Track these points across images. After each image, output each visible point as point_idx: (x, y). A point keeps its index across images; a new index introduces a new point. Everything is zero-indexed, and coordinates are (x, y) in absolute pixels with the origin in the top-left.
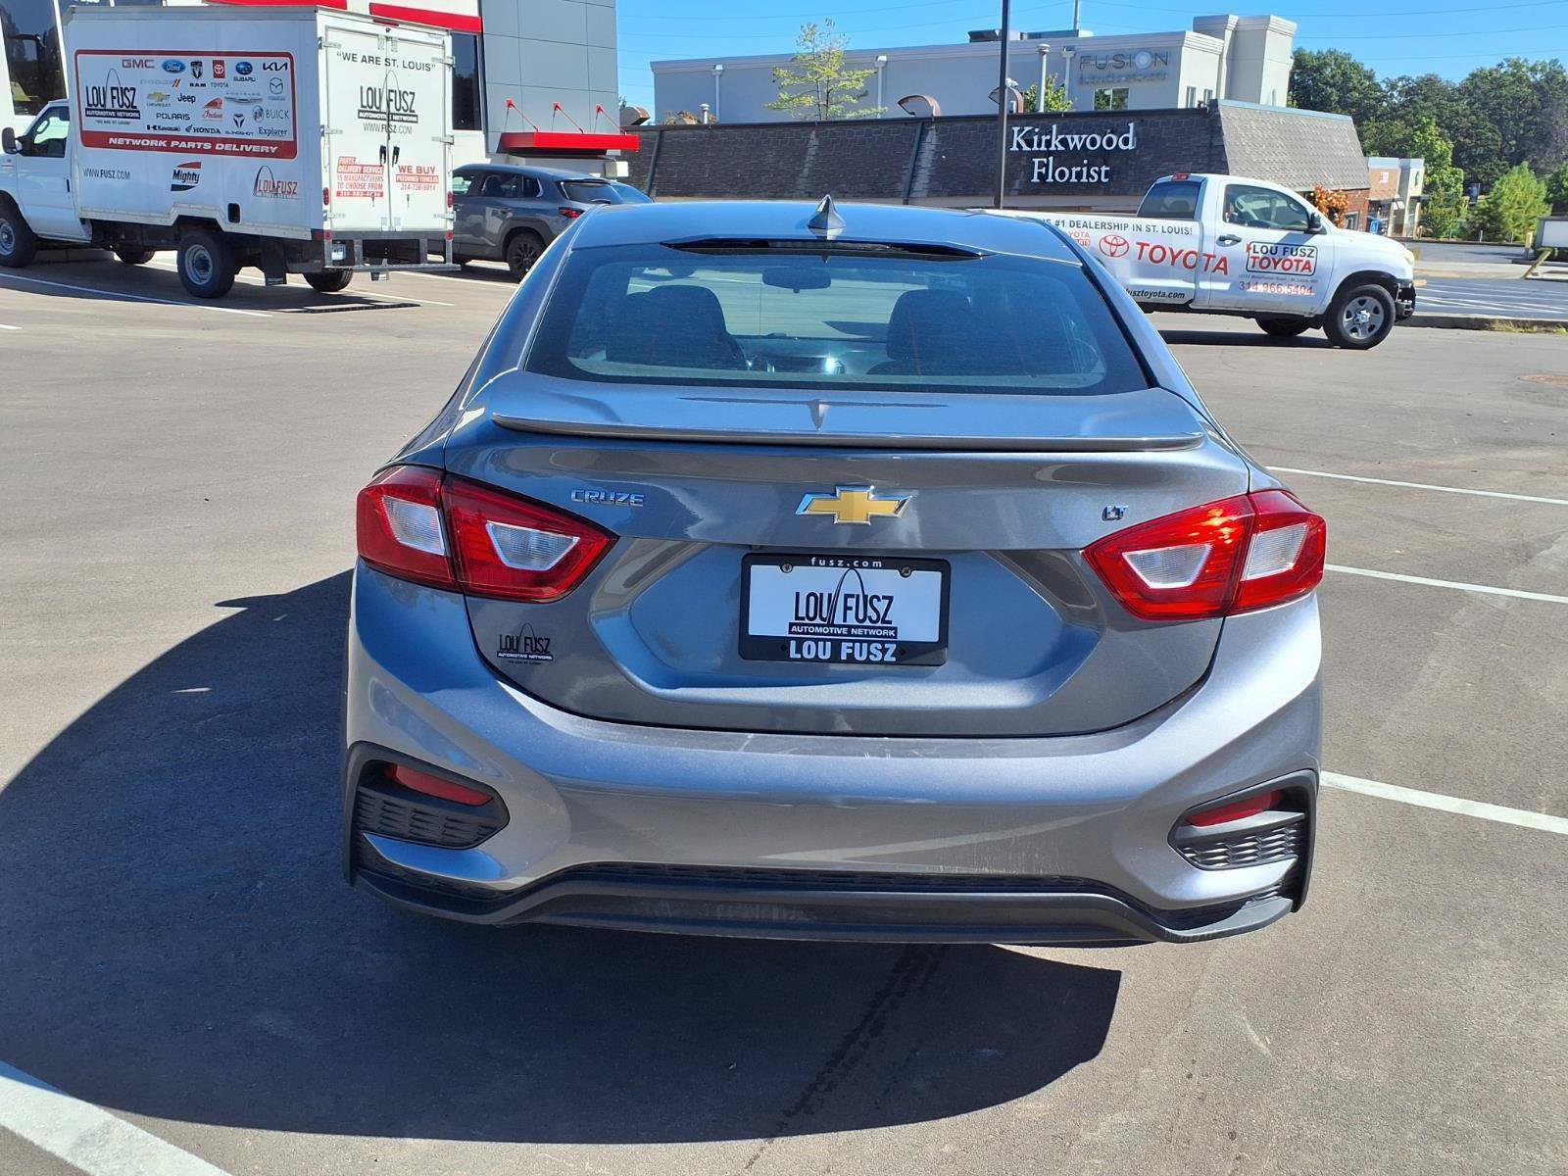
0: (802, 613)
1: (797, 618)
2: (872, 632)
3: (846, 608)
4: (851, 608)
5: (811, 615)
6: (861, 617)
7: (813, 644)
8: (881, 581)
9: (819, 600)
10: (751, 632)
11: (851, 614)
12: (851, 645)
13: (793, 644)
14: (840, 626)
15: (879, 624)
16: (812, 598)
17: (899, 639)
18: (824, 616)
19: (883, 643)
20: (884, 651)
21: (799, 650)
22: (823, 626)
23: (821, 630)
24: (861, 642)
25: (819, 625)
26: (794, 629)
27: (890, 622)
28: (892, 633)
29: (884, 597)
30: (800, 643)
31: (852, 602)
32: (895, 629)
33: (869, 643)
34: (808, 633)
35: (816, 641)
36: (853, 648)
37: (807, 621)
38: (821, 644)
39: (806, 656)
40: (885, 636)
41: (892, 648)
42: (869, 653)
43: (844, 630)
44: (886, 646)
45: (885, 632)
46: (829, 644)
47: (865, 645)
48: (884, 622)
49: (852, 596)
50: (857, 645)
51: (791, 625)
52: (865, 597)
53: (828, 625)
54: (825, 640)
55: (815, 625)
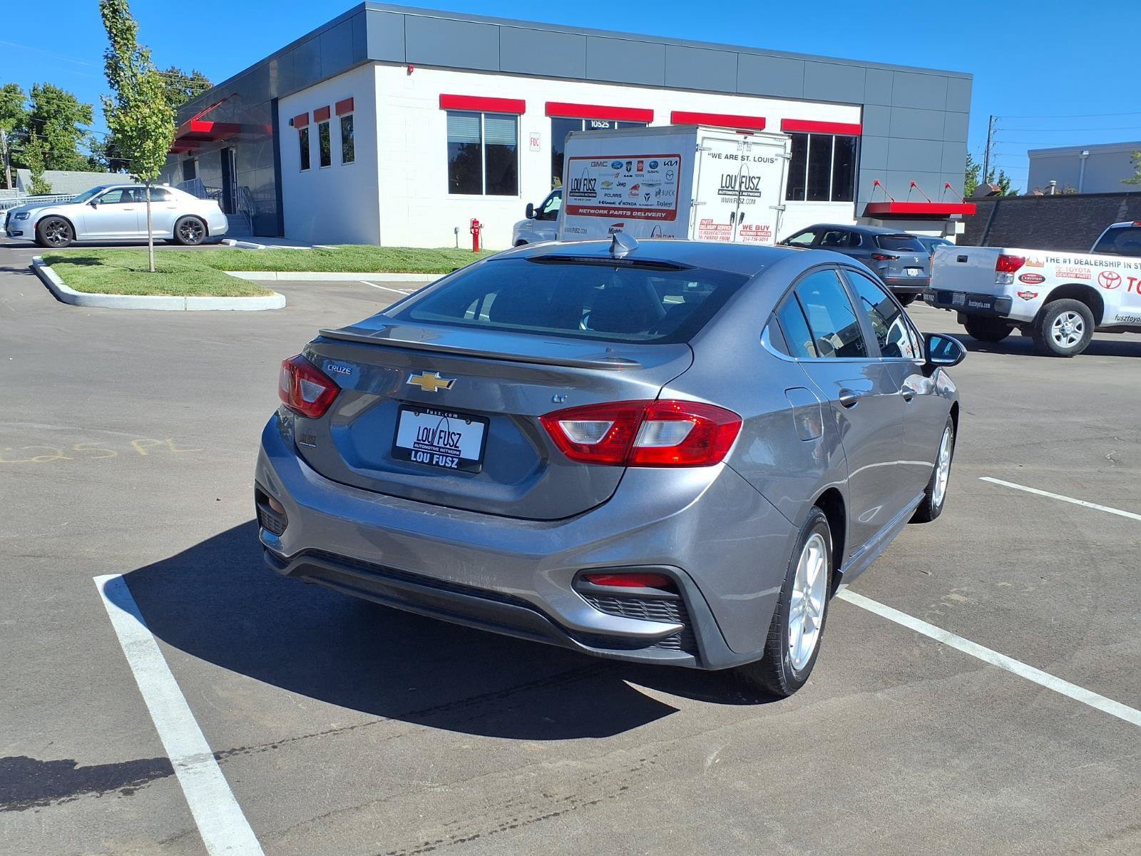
0: (420, 438)
1: (418, 440)
2: (449, 451)
3: (440, 437)
4: (442, 438)
6: (446, 443)
7: (422, 454)
8: (457, 425)
9: (428, 431)
10: (397, 445)
11: (441, 441)
13: (413, 452)
14: (436, 447)
15: (453, 448)
16: (426, 430)
17: (461, 456)
18: (430, 440)
19: (453, 458)
20: (453, 462)
21: (415, 457)
22: (428, 445)
23: (427, 447)
24: (443, 456)
25: (426, 445)
26: (416, 445)
27: (458, 447)
28: (458, 453)
29: (458, 434)
30: (417, 452)
31: (443, 434)
32: (460, 451)
33: (447, 457)
34: (421, 448)
35: (423, 452)
36: (439, 458)
37: (421, 442)
38: (425, 454)
39: (418, 460)
40: (455, 455)
41: (457, 460)
42: (446, 462)
43: (437, 449)
44: (454, 459)
45: (455, 452)
46: (429, 455)
47: (445, 457)
48: (455, 447)
49: (444, 432)
50: (441, 457)
51: (415, 443)
52: (449, 433)
53: (430, 445)
54: (427, 453)
55: (424, 445)
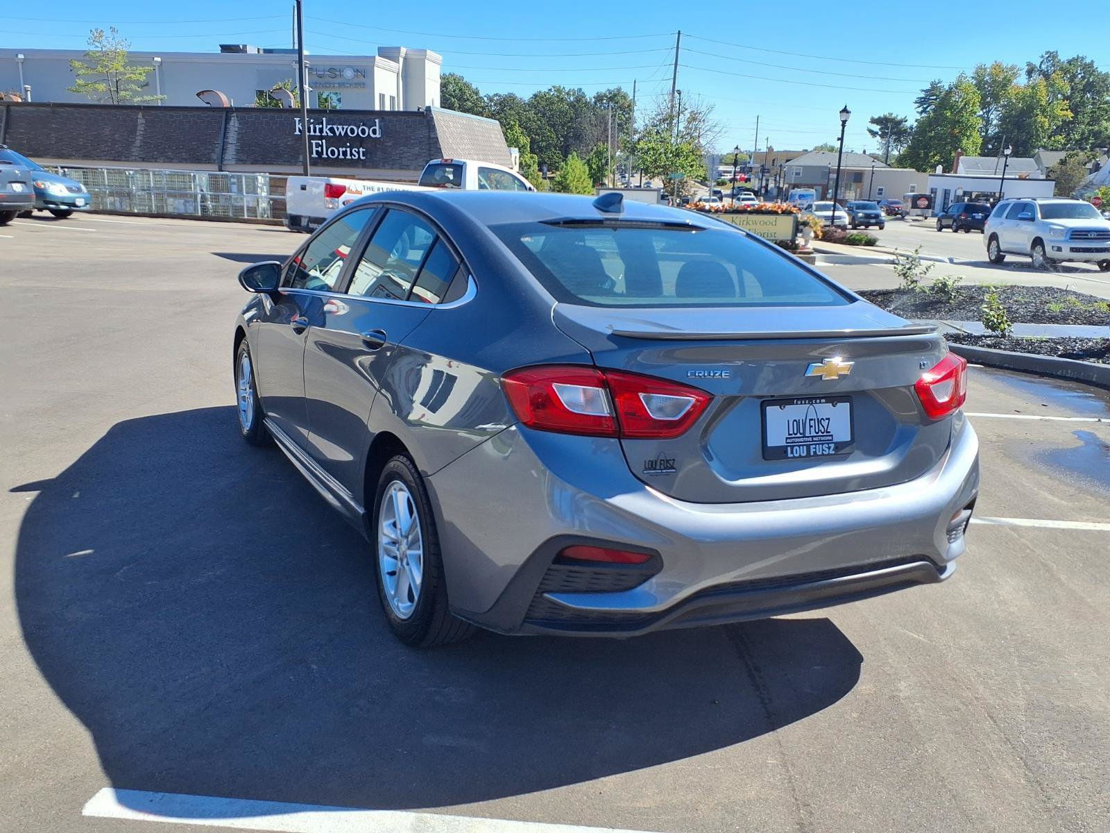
0: (791, 432)
1: (789, 434)
2: (823, 439)
3: (811, 426)
4: (812, 426)
5: (795, 432)
6: (817, 431)
7: (798, 448)
8: (824, 409)
9: (798, 423)
10: (769, 445)
11: (813, 429)
12: (814, 446)
13: (789, 448)
14: (808, 437)
15: (825, 434)
16: (795, 423)
17: (834, 441)
18: (801, 432)
19: (828, 444)
20: (829, 448)
21: (792, 453)
22: (801, 437)
23: (801, 440)
24: (819, 444)
25: (799, 437)
26: (788, 441)
27: (830, 432)
28: (830, 438)
29: (827, 419)
30: (792, 447)
31: (812, 422)
32: (832, 436)
33: (823, 444)
34: (795, 442)
35: (799, 446)
36: (815, 448)
37: (794, 436)
38: (801, 447)
39: (796, 455)
40: (828, 440)
41: (832, 446)
42: (823, 450)
43: (811, 439)
44: (830, 445)
45: (827, 438)
46: (805, 447)
47: (821, 445)
48: (827, 432)
49: (812, 420)
50: (817, 446)
51: (787, 438)
52: (818, 419)
53: (803, 437)
54: (803, 445)
55: (797, 438)
